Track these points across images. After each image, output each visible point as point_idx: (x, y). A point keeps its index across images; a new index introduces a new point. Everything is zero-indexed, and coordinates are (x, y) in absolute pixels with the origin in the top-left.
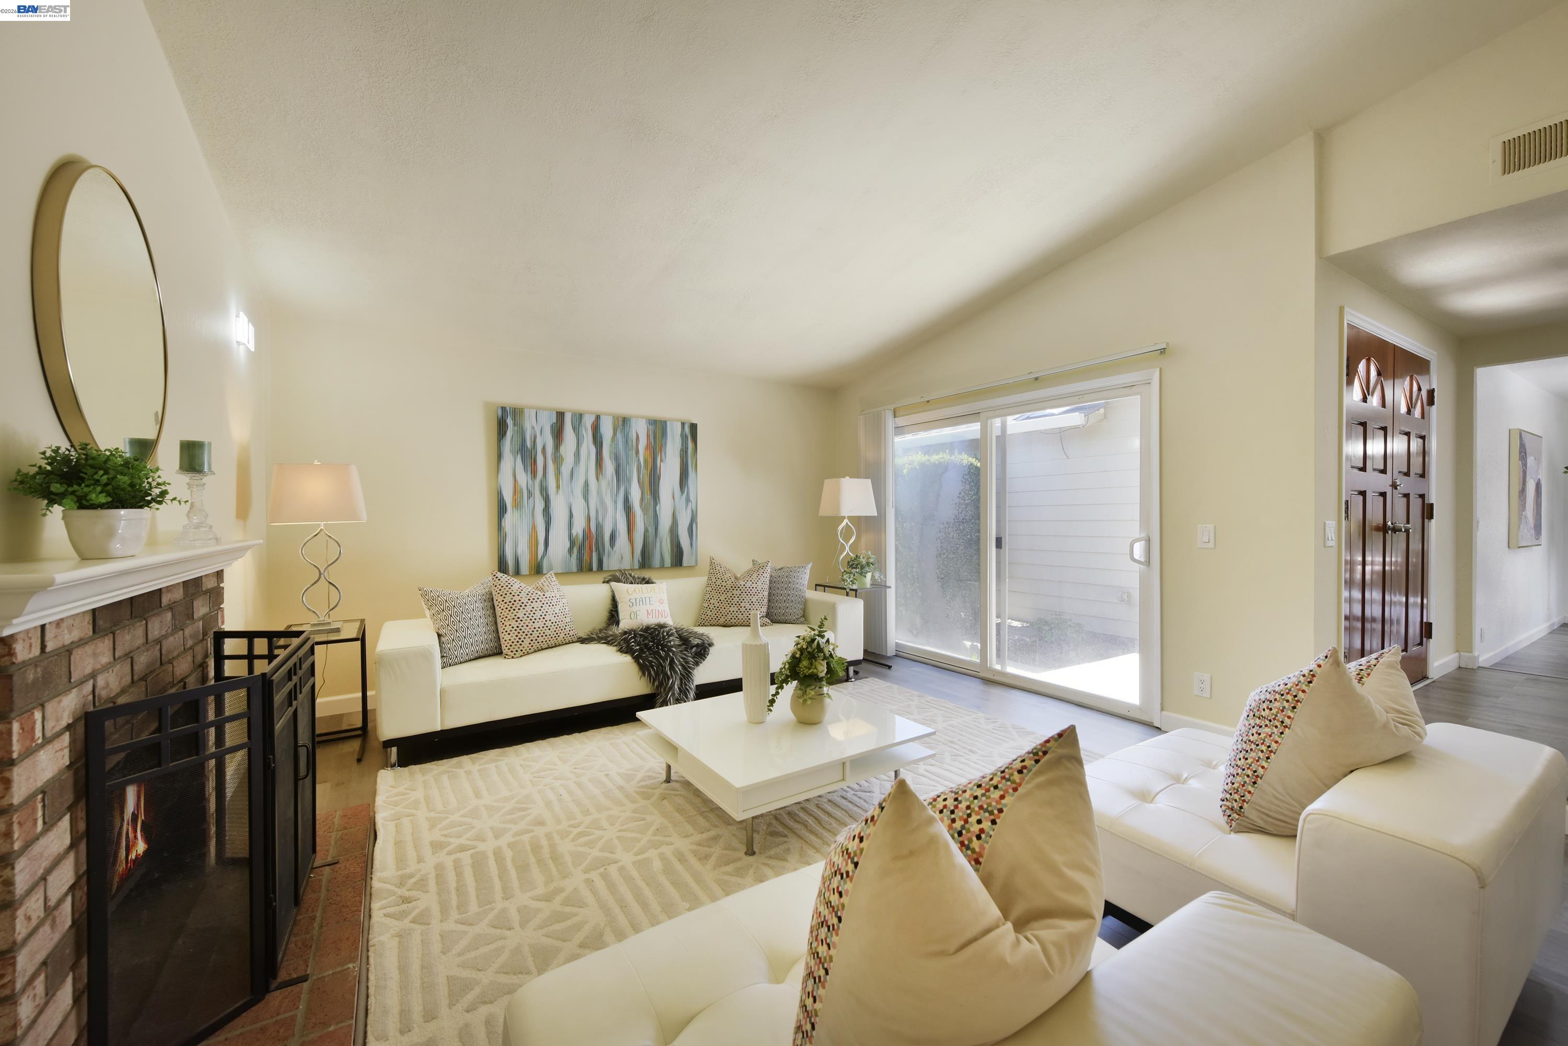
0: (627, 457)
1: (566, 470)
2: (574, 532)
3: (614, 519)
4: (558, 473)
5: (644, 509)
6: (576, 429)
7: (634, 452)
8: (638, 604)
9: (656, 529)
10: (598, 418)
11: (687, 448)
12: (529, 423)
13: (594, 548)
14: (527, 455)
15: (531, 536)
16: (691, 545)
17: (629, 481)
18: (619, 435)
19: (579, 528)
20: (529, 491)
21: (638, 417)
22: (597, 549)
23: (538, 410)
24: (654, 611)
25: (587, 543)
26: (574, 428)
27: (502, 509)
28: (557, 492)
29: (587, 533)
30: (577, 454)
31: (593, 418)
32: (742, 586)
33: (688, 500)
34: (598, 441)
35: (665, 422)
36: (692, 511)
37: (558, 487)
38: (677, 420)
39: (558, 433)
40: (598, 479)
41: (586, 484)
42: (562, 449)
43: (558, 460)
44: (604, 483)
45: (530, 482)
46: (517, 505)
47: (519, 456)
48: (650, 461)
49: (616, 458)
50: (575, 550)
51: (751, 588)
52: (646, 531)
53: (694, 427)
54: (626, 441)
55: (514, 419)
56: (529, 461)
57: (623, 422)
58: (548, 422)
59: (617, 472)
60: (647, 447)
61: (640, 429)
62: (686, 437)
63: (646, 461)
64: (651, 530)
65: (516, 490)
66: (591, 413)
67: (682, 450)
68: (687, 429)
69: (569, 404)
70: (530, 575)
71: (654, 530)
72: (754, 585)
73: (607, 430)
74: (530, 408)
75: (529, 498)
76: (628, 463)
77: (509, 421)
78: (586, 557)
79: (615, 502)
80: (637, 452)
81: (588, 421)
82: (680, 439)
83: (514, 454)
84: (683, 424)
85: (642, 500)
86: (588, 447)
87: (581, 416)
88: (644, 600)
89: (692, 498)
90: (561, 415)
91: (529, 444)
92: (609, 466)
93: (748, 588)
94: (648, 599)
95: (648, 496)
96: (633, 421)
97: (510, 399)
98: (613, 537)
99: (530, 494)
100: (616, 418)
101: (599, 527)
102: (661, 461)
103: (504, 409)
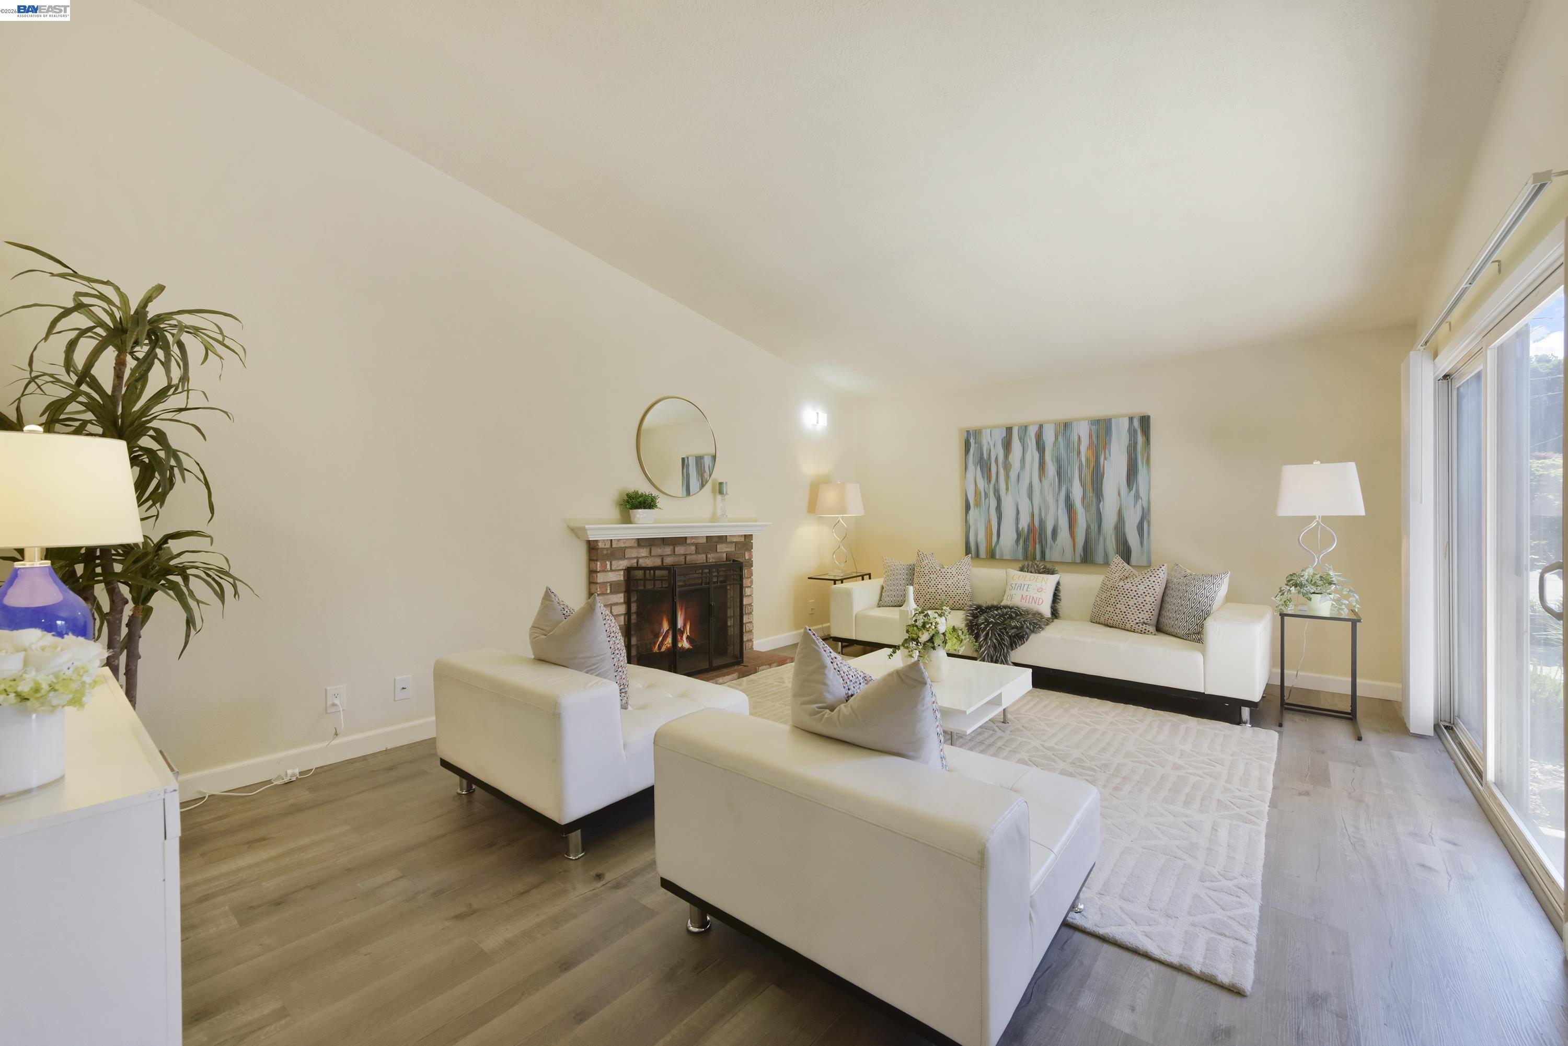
0: (1068, 459)
1: (1013, 475)
2: (1020, 527)
3: (1056, 516)
4: (1007, 477)
5: (1086, 507)
6: (1022, 440)
7: (1075, 453)
8: (1016, 589)
9: (1100, 526)
10: (1041, 426)
11: (1136, 443)
12: (986, 440)
13: (1037, 540)
14: (984, 465)
15: (986, 528)
16: (1142, 544)
17: (1071, 480)
18: (1060, 439)
19: (1024, 523)
20: (986, 493)
21: (1079, 420)
22: (1041, 541)
23: (992, 428)
24: (1028, 597)
25: (1031, 535)
26: (1020, 439)
27: (968, 507)
28: (1007, 493)
29: (1031, 527)
30: (1023, 461)
31: (1036, 428)
32: (1120, 587)
33: (1137, 497)
34: (1041, 447)
35: (1110, 420)
36: (1143, 509)
37: (1007, 489)
38: (1123, 416)
39: (1007, 445)
40: (1041, 481)
41: (1031, 486)
42: (1010, 457)
43: (1007, 467)
44: (1046, 483)
45: (986, 485)
46: (978, 504)
47: (979, 466)
48: (1093, 460)
49: (1058, 461)
50: (1021, 541)
51: (1129, 591)
52: (1088, 528)
53: (1145, 421)
54: (1068, 445)
55: (975, 439)
56: (985, 470)
57: (1065, 427)
58: (999, 435)
59: (1059, 473)
60: (1089, 448)
61: (1082, 431)
62: (1135, 432)
63: (1087, 461)
64: (1094, 527)
65: (977, 493)
66: (1033, 424)
67: (1129, 445)
68: (1136, 423)
69: (1015, 418)
70: (987, 558)
71: (1096, 527)
72: (1134, 588)
73: (1049, 437)
74: (986, 428)
75: (985, 499)
76: (1069, 464)
77: (972, 441)
78: (1030, 548)
79: (1057, 501)
80: (1079, 453)
81: (1032, 431)
82: (1128, 435)
83: (975, 464)
84: (1131, 419)
85: (1084, 497)
86: (1032, 454)
87: (1026, 427)
88: (1023, 586)
89: (1142, 493)
90: (1009, 430)
91: (985, 456)
92: (1051, 469)
93: (1125, 590)
94: (1026, 586)
95: (1090, 494)
96: (1075, 425)
97: (972, 423)
98: (1055, 532)
99: (986, 495)
100: (1057, 424)
101: (1042, 522)
102: (1105, 458)
103: (968, 432)
